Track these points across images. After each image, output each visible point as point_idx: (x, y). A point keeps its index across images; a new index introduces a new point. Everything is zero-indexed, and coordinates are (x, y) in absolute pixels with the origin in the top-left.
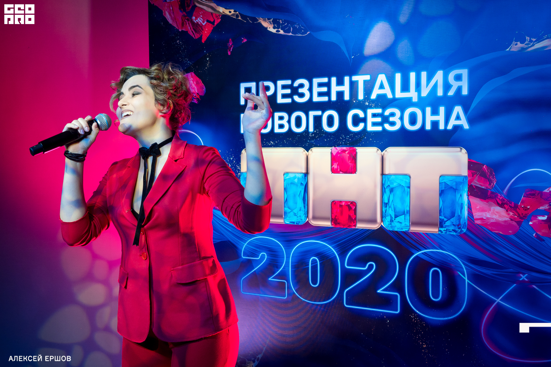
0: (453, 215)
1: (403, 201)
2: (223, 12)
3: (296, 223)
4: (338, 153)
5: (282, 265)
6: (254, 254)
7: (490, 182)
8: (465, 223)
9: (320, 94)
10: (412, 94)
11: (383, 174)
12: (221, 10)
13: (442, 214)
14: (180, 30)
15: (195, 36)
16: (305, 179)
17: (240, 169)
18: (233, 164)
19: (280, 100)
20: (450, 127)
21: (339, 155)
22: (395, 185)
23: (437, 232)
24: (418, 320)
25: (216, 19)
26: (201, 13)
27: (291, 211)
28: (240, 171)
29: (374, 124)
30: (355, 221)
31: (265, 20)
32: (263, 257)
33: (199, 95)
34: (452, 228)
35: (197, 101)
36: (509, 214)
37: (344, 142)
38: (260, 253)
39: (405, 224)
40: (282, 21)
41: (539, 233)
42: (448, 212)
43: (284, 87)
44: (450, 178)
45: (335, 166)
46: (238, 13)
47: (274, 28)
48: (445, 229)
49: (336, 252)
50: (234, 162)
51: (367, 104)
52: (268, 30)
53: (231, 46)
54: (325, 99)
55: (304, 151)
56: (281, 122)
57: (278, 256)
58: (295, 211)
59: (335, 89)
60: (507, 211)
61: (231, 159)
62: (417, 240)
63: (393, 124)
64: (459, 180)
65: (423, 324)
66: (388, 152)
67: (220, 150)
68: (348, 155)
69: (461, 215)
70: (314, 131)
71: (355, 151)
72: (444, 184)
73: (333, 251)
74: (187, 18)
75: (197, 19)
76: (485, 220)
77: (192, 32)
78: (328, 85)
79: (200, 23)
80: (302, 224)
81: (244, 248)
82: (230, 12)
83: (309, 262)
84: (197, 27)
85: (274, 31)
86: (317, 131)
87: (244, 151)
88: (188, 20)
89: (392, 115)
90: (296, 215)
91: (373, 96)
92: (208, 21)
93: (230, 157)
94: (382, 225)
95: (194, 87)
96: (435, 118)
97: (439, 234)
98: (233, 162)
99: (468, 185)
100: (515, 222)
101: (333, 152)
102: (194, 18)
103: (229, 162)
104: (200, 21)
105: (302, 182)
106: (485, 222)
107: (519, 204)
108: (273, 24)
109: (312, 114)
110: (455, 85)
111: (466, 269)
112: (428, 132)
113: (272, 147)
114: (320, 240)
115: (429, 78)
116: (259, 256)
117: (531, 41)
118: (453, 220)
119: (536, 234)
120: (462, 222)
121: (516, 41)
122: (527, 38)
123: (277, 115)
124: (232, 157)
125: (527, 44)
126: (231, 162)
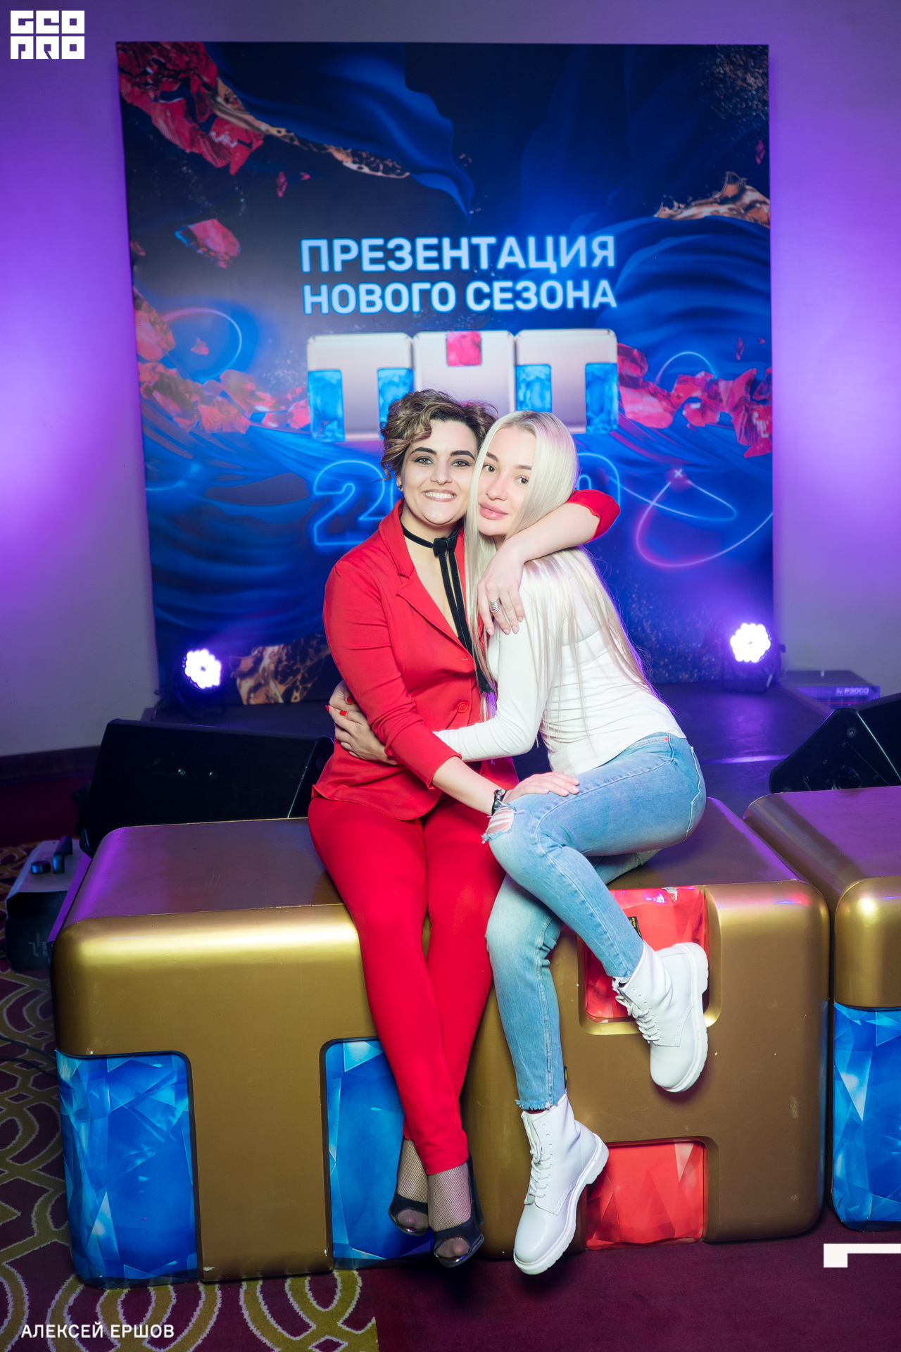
0: (602, 410)
1: (542, 397)
4: (456, 339)
5: (379, 497)
6: (335, 486)
7: (641, 368)
8: (616, 419)
9: (428, 260)
10: (550, 264)
11: (516, 366)
12: (264, 127)
13: (590, 409)
14: (188, 151)
15: (217, 163)
16: (410, 374)
17: (307, 366)
19: (367, 267)
20: (595, 305)
21: (457, 342)
22: (532, 378)
25: (254, 140)
26: (226, 128)
29: (504, 301)
31: (338, 150)
32: (349, 489)
34: (601, 426)
36: (663, 405)
37: (463, 324)
38: (344, 485)
40: (367, 153)
41: (692, 423)
42: (596, 407)
43: (373, 248)
44: (598, 366)
45: (453, 356)
46: (292, 133)
47: (354, 162)
48: (593, 427)
50: (296, 355)
51: (493, 275)
52: (344, 166)
53: (283, 184)
54: (435, 267)
55: (407, 337)
56: (370, 298)
57: (372, 485)
59: (448, 253)
60: (660, 401)
61: (290, 352)
63: (527, 301)
64: (607, 367)
66: (522, 337)
68: (471, 343)
69: (611, 410)
70: (420, 311)
71: (478, 336)
72: (591, 374)
74: (200, 132)
75: (220, 137)
76: (636, 413)
77: (212, 155)
78: (438, 248)
79: (225, 143)
81: (319, 481)
82: (279, 132)
84: (218, 148)
85: (354, 167)
86: (426, 310)
87: (312, 339)
88: (202, 136)
89: (526, 289)
91: (501, 265)
92: (239, 141)
93: (288, 350)
96: (578, 294)
98: (294, 355)
99: (619, 373)
100: (670, 412)
101: (449, 339)
102: (213, 134)
104: (226, 140)
105: (406, 379)
106: (636, 415)
107: (673, 392)
108: (352, 157)
109: (417, 287)
110: (600, 254)
111: (619, 472)
112: (570, 311)
113: (356, 333)
115: (570, 244)
116: (342, 488)
117: (679, 208)
118: (603, 416)
119: (691, 425)
120: (612, 418)
121: (665, 206)
122: (676, 204)
123: (363, 288)
124: (292, 349)
125: (675, 211)
126: (291, 356)
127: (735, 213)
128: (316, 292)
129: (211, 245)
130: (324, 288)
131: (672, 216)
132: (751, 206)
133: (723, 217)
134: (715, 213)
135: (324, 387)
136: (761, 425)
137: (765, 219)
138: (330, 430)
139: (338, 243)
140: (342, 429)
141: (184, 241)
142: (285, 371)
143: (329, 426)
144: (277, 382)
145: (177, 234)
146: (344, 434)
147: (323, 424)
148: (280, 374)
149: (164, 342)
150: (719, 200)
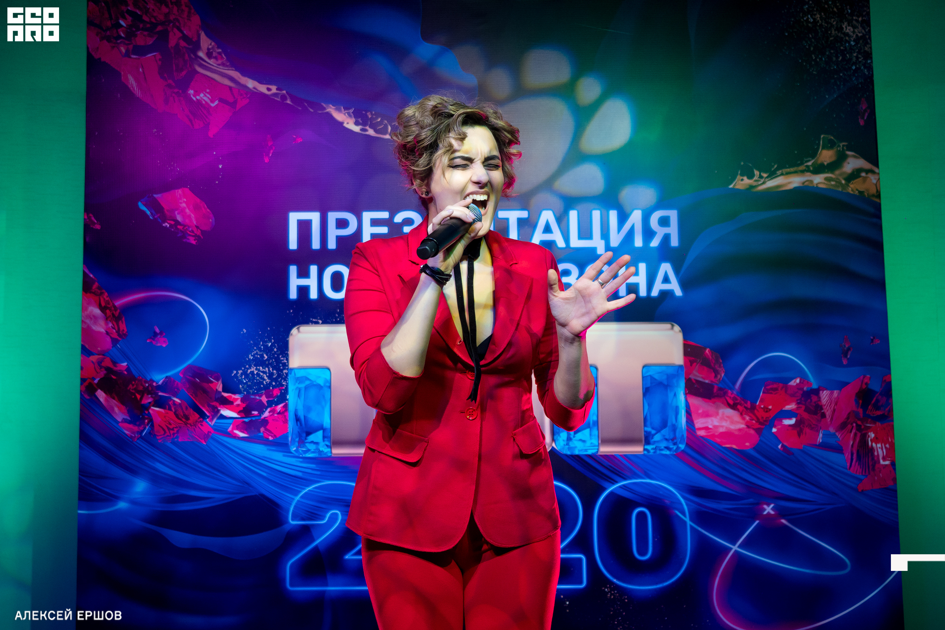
0: (664, 424)
2: (254, 88)
6: (315, 514)
7: (716, 373)
8: (683, 435)
10: (597, 243)
12: (251, 84)
13: (648, 423)
14: (161, 110)
17: (288, 362)
18: (273, 354)
20: (655, 293)
23: (640, 452)
24: (616, 593)
25: (239, 99)
26: (207, 85)
28: (288, 366)
31: (339, 110)
32: (334, 518)
33: (200, 230)
34: (663, 444)
35: (195, 240)
36: (744, 419)
38: (327, 512)
39: (591, 443)
40: (372, 114)
41: (785, 444)
42: (657, 420)
43: (375, 223)
44: (658, 369)
47: (357, 124)
48: (654, 446)
50: (275, 350)
52: (344, 127)
60: (741, 415)
61: (267, 345)
62: (610, 466)
64: (670, 371)
65: (625, 599)
67: (244, 330)
69: (676, 424)
72: (649, 378)
74: (176, 90)
75: (198, 95)
76: (711, 429)
77: (187, 116)
79: (204, 103)
81: (295, 506)
82: (269, 89)
84: (196, 108)
85: (357, 129)
87: (296, 330)
88: (178, 95)
92: (220, 100)
93: (266, 342)
94: (553, 447)
95: (188, 213)
97: (644, 455)
98: (273, 350)
99: (686, 379)
100: (754, 429)
102: (191, 92)
103: (263, 351)
104: (205, 99)
106: (710, 432)
107: (758, 404)
108: (355, 117)
110: (660, 232)
111: (687, 505)
115: (622, 220)
116: (325, 517)
117: (761, 177)
118: (665, 432)
119: (783, 446)
120: (678, 435)
121: (742, 175)
122: (757, 173)
124: (271, 342)
125: (756, 181)
126: (268, 350)
127: (833, 183)
128: (303, 273)
129: (179, 218)
130: (314, 269)
131: (751, 187)
132: (855, 175)
133: (817, 187)
134: (806, 184)
135: (306, 388)
136: (880, 449)
138: (312, 442)
139: (333, 217)
140: (328, 441)
141: (148, 213)
142: (261, 368)
143: (311, 438)
144: (249, 381)
145: (140, 204)
146: (331, 448)
147: (304, 435)
148: (253, 371)
149: (114, 331)
150: (811, 169)
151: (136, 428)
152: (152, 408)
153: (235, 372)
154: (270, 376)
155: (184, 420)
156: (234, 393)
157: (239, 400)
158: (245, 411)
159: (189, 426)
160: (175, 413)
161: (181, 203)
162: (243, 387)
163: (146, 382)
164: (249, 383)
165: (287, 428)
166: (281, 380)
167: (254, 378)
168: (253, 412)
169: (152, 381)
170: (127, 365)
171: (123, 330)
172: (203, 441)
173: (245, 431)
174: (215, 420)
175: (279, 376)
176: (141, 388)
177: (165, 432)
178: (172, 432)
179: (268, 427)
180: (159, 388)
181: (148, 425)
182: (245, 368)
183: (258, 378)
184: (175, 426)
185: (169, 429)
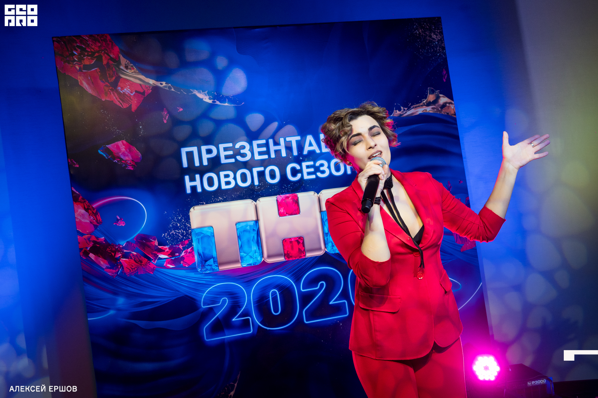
2: (153, 84)
3: (253, 264)
4: (282, 199)
5: (244, 304)
6: (215, 301)
9: (261, 153)
11: (321, 211)
12: (151, 82)
14: (104, 100)
15: (123, 106)
16: (256, 225)
17: (191, 226)
18: (182, 223)
19: (224, 161)
21: (284, 201)
25: (146, 90)
26: (127, 84)
27: (247, 255)
28: (191, 228)
29: (309, 174)
30: (304, 252)
31: (200, 93)
32: (224, 301)
33: (134, 162)
35: (132, 168)
37: (286, 190)
38: (221, 299)
43: (226, 149)
45: (282, 210)
46: (170, 85)
47: (210, 99)
49: (292, 280)
50: (183, 220)
51: (301, 158)
52: (204, 101)
53: (166, 115)
54: (266, 157)
55: (252, 202)
56: (227, 179)
57: (240, 297)
58: (250, 254)
59: (273, 148)
61: (179, 218)
63: (323, 172)
66: (322, 194)
67: (165, 212)
68: (292, 200)
70: (259, 184)
71: (296, 196)
73: (289, 281)
74: (111, 88)
75: (124, 90)
77: (119, 102)
78: (266, 145)
79: (127, 93)
80: (259, 264)
81: (204, 299)
82: (161, 84)
83: (269, 295)
84: (123, 97)
85: (210, 101)
86: (262, 184)
87: (193, 209)
88: (113, 90)
89: (322, 165)
90: (252, 258)
91: (305, 152)
92: (136, 92)
93: (178, 217)
94: (325, 251)
95: (127, 154)
101: (278, 200)
102: (119, 88)
103: (177, 222)
104: (127, 91)
105: (254, 228)
108: (209, 95)
109: (256, 170)
112: (349, 175)
113: (221, 202)
114: (278, 274)
116: (220, 302)
117: (404, 110)
121: (396, 110)
122: (402, 108)
123: (222, 174)
124: (180, 216)
125: (402, 112)
126: (179, 221)
127: (435, 110)
128: (192, 179)
129: (122, 157)
130: (198, 177)
131: (401, 115)
132: (444, 106)
133: (429, 113)
134: (424, 111)
135: (202, 238)
137: (453, 112)
138: (208, 265)
139: (204, 148)
140: (216, 263)
141: (105, 155)
142: (177, 231)
143: (208, 263)
144: (172, 238)
145: (99, 151)
146: (218, 267)
147: (204, 262)
148: (173, 233)
149: (95, 221)
150: (426, 104)
151: (114, 271)
152: (121, 259)
153: (163, 235)
154: (182, 234)
155: (140, 263)
156: (165, 246)
157: (168, 249)
158: (172, 254)
159: (143, 266)
160: (134, 260)
161: (122, 148)
162: (169, 242)
163: (116, 246)
164: (172, 239)
165: (194, 260)
166: (188, 236)
167: (174, 236)
168: (176, 254)
169: (120, 245)
170: (104, 238)
171: (100, 220)
172: (151, 272)
173: (173, 264)
174: (156, 261)
175: (187, 233)
176: (114, 249)
177: (130, 271)
178: (134, 270)
179: (184, 261)
180: (124, 248)
181: (120, 268)
182: (169, 232)
183: (176, 236)
184: (135, 267)
185: (132, 268)
